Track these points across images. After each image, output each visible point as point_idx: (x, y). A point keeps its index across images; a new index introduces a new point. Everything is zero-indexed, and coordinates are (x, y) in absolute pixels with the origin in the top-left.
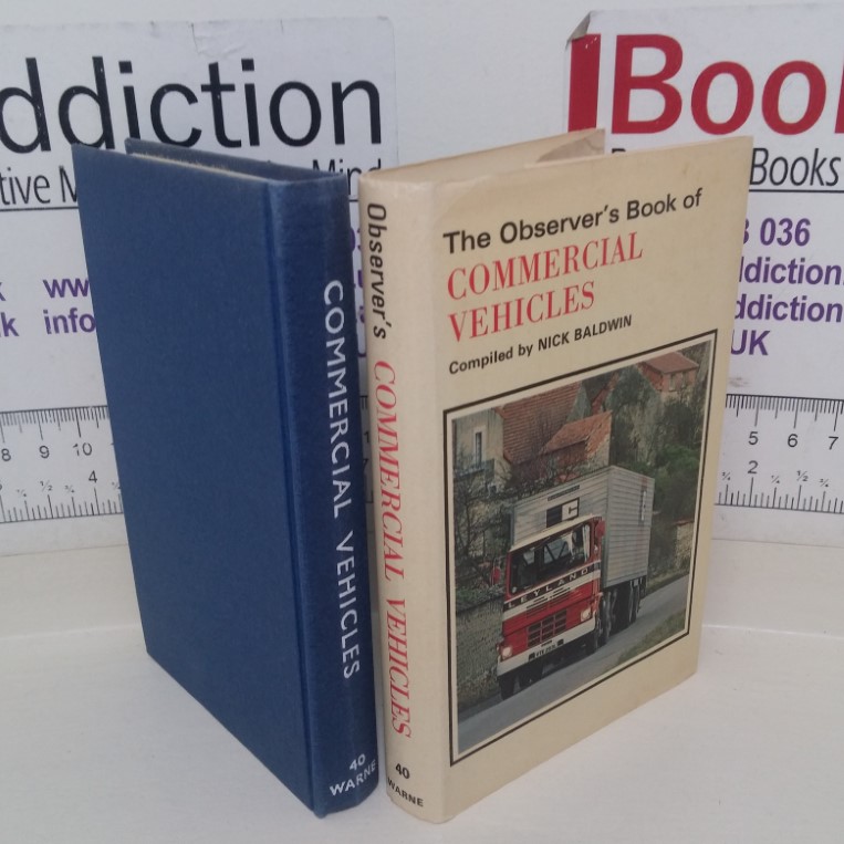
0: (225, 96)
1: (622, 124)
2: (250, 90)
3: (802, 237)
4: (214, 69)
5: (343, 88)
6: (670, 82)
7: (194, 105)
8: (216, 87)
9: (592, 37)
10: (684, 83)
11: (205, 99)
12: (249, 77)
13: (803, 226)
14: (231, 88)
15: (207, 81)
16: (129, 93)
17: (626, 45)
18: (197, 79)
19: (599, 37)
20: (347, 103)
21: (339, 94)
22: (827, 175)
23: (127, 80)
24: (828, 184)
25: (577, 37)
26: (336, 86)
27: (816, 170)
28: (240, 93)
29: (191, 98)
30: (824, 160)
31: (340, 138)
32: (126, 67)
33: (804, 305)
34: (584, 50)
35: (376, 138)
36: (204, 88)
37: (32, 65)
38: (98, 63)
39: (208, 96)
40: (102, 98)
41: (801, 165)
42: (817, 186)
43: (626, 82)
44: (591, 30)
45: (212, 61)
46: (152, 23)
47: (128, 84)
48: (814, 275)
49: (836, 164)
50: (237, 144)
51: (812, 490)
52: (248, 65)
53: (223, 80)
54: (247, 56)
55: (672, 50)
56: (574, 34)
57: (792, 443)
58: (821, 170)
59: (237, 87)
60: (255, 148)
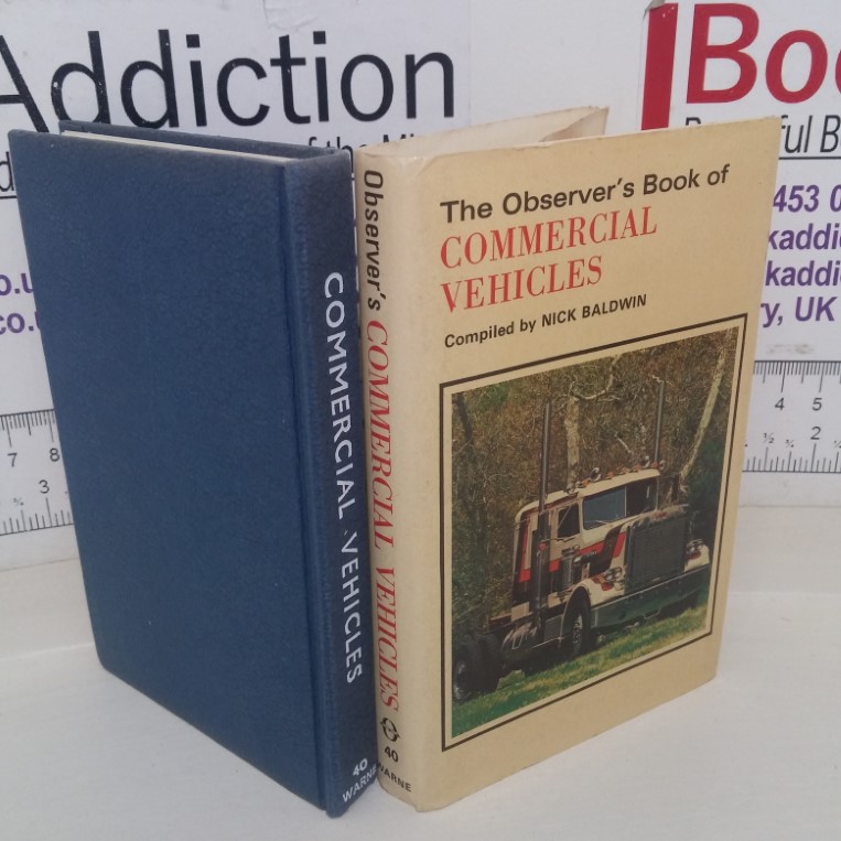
0: (295, 70)
1: (697, 93)
2: (321, 63)
4: (284, 42)
5: (417, 61)
6: (745, 51)
7: (262, 80)
8: (286, 61)
9: (670, 6)
10: (759, 51)
11: (275, 74)
12: (320, 51)
14: (301, 62)
15: (277, 55)
16: (196, 68)
17: (703, 15)
18: (267, 52)
19: (676, 6)
20: (420, 76)
21: (412, 67)
23: (194, 54)
25: (655, 6)
26: (410, 59)
28: (311, 66)
29: (260, 73)
31: (411, 113)
32: (193, 41)
34: (662, 19)
35: (449, 111)
36: (274, 62)
37: (94, 38)
38: (164, 36)
39: (278, 69)
40: (166, 74)
43: (702, 51)
45: (284, 34)
47: (195, 59)
50: (306, 120)
52: (320, 38)
53: (294, 54)
54: (319, 28)
59: (307, 61)
60: (324, 124)
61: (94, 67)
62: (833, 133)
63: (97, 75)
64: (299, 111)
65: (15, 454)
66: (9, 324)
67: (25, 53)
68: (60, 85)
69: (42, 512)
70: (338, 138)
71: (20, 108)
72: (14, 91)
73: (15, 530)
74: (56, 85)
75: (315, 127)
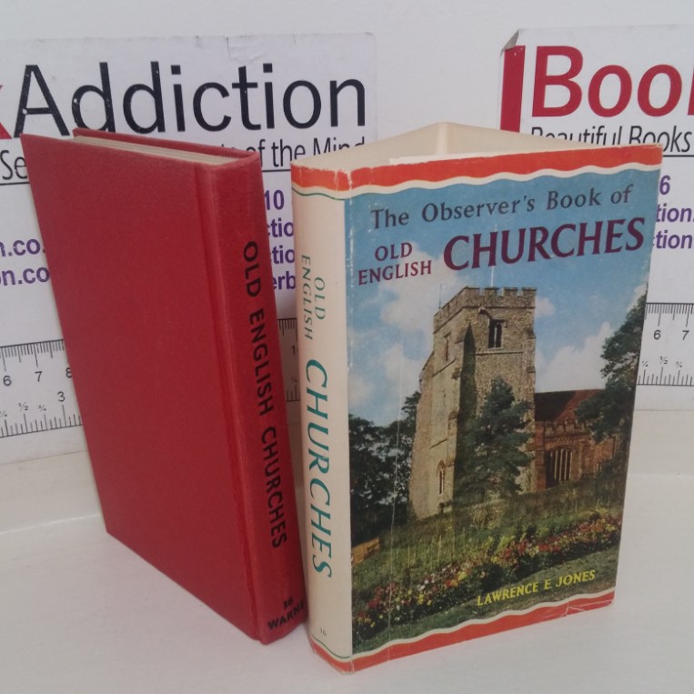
0: (250, 91)
1: (539, 110)
2: (269, 87)
3: (665, 188)
4: (242, 71)
5: (338, 85)
6: (574, 80)
7: (226, 98)
8: (243, 85)
9: (520, 47)
10: (583, 80)
11: (235, 94)
12: (268, 77)
13: (666, 180)
14: (254, 85)
15: (237, 80)
16: (178, 89)
17: (543, 53)
18: (229, 78)
19: (524, 47)
20: (340, 96)
21: (335, 89)
22: (682, 145)
23: (177, 79)
24: (683, 151)
25: (509, 47)
26: (333, 84)
27: (675, 141)
28: (261, 90)
29: (224, 93)
30: (680, 134)
31: (334, 122)
32: (176, 70)
33: (665, 237)
34: (514, 57)
35: (361, 121)
36: (235, 86)
37: (104, 68)
38: (155, 66)
39: (238, 91)
40: (156, 93)
41: (664, 137)
42: (675, 152)
43: (542, 80)
44: (519, 43)
45: (242, 65)
46: (197, 37)
47: (177, 83)
48: (673, 215)
49: (688, 137)
50: (258, 127)
51: (671, 370)
52: (268, 68)
53: (249, 80)
54: (268, 62)
55: (576, 57)
56: (507, 45)
57: (657, 336)
58: (678, 141)
59: (259, 85)
60: (271, 130)
61: (104, 88)
62: (637, 138)
63: (106, 94)
64: (253, 121)
65: (41, 372)
66: (38, 276)
67: (54, 78)
68: (79, 101)
69: (59, 415)
70: (281, 141)
71: (49, 118)
72: (45, 105)
73: (40, 429)
74: (75, 101)
75: (264, 132)
